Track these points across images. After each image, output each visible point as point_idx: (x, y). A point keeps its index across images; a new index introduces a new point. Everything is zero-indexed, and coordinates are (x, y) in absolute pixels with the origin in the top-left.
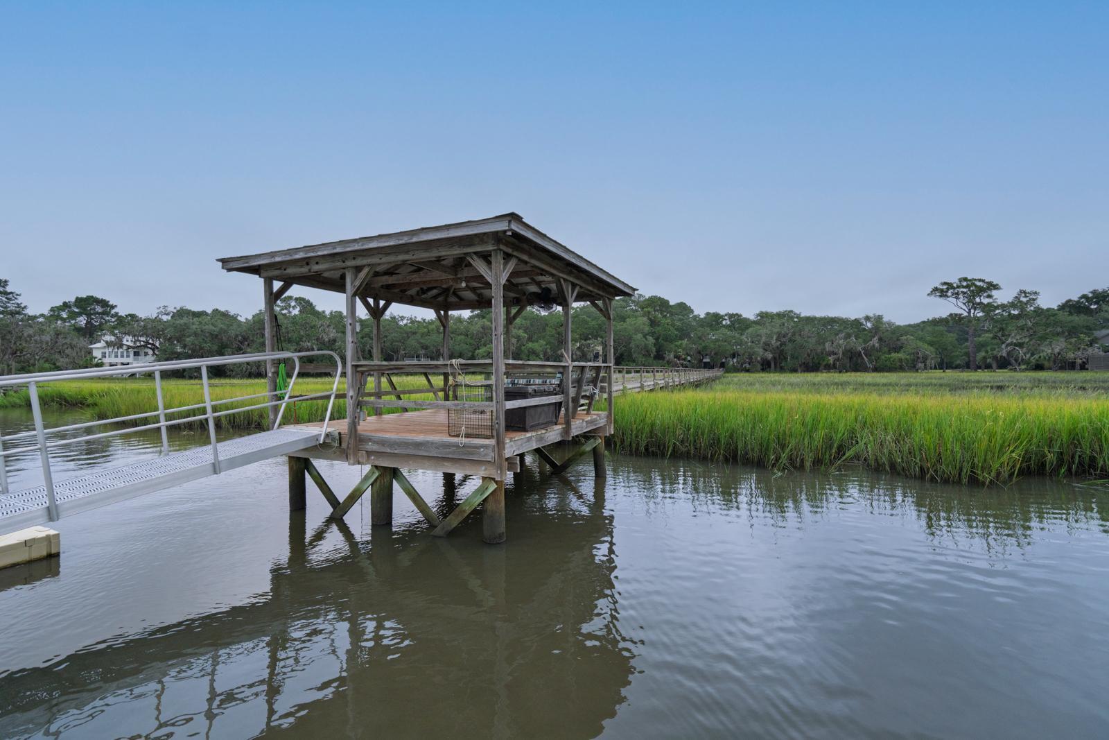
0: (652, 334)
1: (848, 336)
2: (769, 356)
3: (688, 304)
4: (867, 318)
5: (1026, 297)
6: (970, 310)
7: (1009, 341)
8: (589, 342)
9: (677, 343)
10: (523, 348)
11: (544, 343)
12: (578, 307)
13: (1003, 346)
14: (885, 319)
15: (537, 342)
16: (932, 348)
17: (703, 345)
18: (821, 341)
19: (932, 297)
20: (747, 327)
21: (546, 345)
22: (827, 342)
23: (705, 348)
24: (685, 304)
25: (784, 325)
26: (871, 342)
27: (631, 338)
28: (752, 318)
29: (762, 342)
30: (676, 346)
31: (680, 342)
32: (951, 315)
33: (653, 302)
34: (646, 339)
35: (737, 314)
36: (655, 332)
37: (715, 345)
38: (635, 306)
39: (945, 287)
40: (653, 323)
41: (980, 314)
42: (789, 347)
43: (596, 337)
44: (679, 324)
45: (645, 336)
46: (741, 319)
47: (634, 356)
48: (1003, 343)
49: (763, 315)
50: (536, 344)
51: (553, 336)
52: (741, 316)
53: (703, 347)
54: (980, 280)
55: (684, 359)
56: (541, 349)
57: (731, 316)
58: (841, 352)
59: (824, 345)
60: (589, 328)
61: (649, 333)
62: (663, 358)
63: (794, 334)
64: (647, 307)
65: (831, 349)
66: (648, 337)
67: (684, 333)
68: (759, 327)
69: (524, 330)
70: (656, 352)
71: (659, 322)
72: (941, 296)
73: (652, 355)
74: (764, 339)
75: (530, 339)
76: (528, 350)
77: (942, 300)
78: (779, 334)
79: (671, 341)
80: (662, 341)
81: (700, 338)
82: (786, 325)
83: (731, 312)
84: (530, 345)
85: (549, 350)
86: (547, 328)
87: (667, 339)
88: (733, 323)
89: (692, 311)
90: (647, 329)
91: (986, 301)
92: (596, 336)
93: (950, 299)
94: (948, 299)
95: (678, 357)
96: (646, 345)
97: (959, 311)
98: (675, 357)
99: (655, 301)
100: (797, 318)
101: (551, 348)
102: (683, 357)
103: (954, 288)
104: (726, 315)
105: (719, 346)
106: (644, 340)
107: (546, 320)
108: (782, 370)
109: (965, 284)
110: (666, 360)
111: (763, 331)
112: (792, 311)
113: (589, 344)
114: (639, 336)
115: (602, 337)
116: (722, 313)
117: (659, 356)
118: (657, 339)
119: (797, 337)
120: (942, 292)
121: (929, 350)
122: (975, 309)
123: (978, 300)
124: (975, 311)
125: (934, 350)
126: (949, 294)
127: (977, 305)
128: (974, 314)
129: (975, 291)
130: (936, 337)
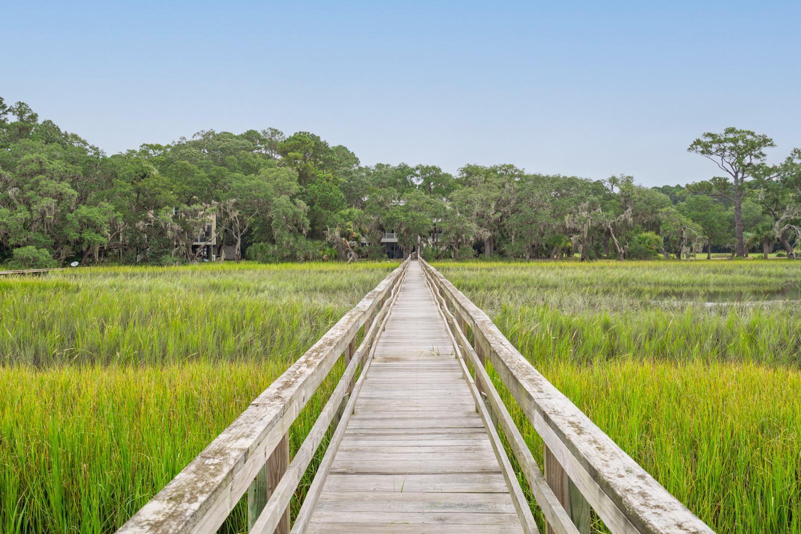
0: (302, 195)
1: (592, 207)
2: (487, 235)
3: (351, 150)
4: (614, 181)
6: (736, 173)
7: (784, 216)
8: (195, 207)
9: (342, 212)
10: (69, 216)
11: (112, 207)
12: (168, 146)
13: (777, 224)
14: (635, 183)
15: (96, 205)
16: (697, 225)
17: (388, 215)
18: (558, 214)
19: (693, 153)
20: (450, 189)
21: (115, 211)
22: (565, 214)
23: (391, 221)
24: (345, 148)
25: (504, 186)
26: (623, 216)
27: (268, 201)
28: (456, 174)
29: (475, 213)
30: (342, 216)
31: (348, 210)
32: (714, 179)
33: (304, 143)
34: (295, 204)
35: (434, 168)
36: (306, 193)
37: (406, 216)
38: (266, 148)
39: (709, 139)
40: (303, 178)
41: (750, 178)
42: (513, 221)
43: (207, 199)
44: (343, 180)
45: (292, 198)
46: (440, 176)
47: (276, 232)
48: (777, 219)
49: (471, 171)
50: (95, 210)
51: (127, 194)
52: (440, 170)
53: (388, 219)
54: (749, 132)
55: (356, 239)
56: (106, 218)
57: (425, 170)
58: (585, 230)
59: (563, 219)
60: (195, 183)
61: (298, 194)
62: (322, 237)
63: (520, 201)
64: (292, 151)
65: (573, 226)
66: (297, 200)
67: (352, 196)
68: (466, 189)
69: (71, 183)
70: (311, 226)
71: (313, 175)
72: (703, 152)
73: (304, 232)
74: (477, 208)
75: (82, 200)
76: (80, 221)
77: (704, 158)
78: (498, 200)
79: (334, 209)
80: (319, 209)
81: (381, 204)
82: (507, 186)
83: (425, 165)
84: (84, 210)
85: (121, 222)
86: (114, 180)
87: (328, 204)
88: (427, 182)
89: (357, 161)
90: (295, 187)
91: (756, 162)
92: (207, 197)
93: (714, 157)
94: (712, 157)
95: (346, 235)
96: (295, 215)
97: (723, 174)
98: (342, 236)
99: (308, 139)
100: (519, 176)
101: (124, 217)
102: (355, 234)
103: (720, 142)
104: (417, 168)
105: (414, 218)
106: (292, 205)
107: (114, 166)
108: (502, 256)
109: (731, 136)
110: (328, 239)
111: (477, 195)
112: (511, 167)
113: (196, 211)
114: (284, 199)
115: (217, 199)
116: (412, 165)
117: (315, 234)
118: (311, 204)
119: (525, 207)
120: (704, 147)
121: (695, 229)
122: (744, 171)
123: (747, 160)
124: (743, 175)
125: (701, 228)
126: (713, 150)
127: (746, 166)
128: (742, 178)
129: (744, 147)
130: (700, 210)
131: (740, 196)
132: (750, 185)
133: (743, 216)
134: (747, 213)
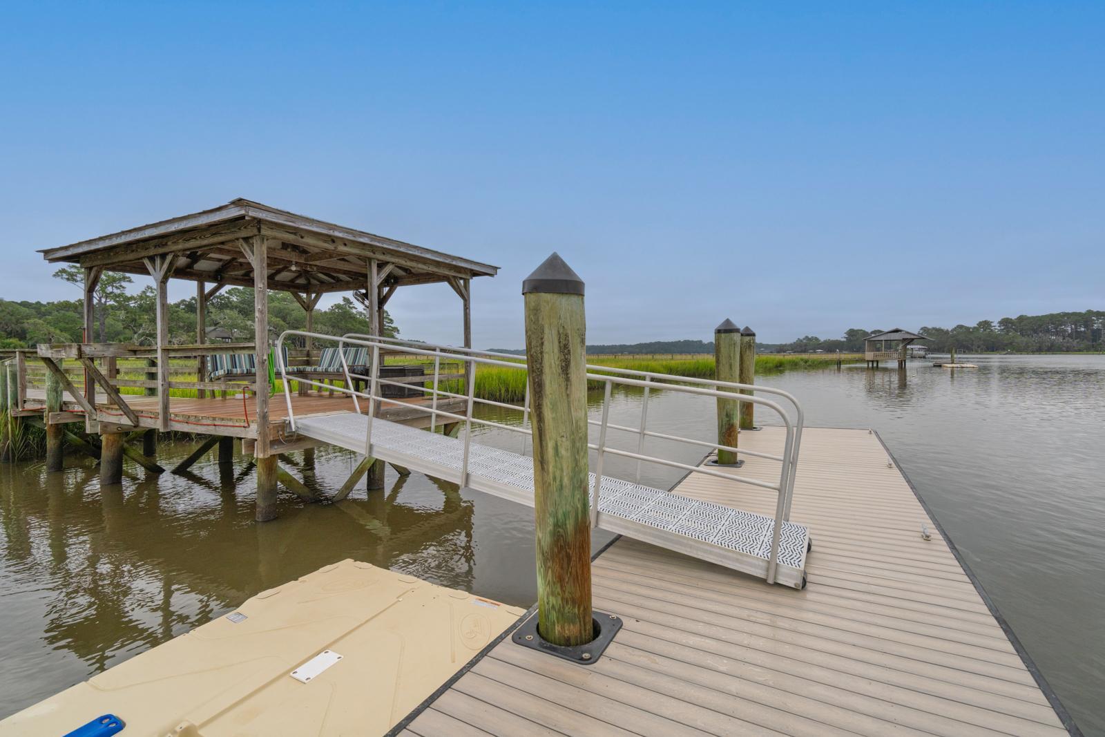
5: (152, 292)
6: (100, 298)
7: (141, 331)
13: (136, 336)
32: (80, 300)
41: (112, 303)
48: (135, 333)
72: (68, 279)
77: (69, 284)
91: (117, 291)
93: (78, 284)
94: (77, 284)
120: (69, 275)
121: (62, 338)
122: (106, 297)
123: (109, 289)
124: (106, 299)
125: (69, 337)
126: (78, 279)
127: (109, 294)
128: (106, 302)
129: (106, 280)
130: (67, 324)
131: (104, 314)
132: (112, 307)
133: (106, 330)
134: (109, 328)
